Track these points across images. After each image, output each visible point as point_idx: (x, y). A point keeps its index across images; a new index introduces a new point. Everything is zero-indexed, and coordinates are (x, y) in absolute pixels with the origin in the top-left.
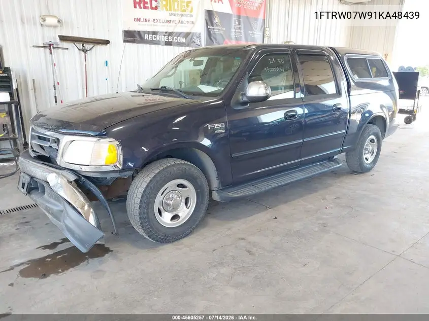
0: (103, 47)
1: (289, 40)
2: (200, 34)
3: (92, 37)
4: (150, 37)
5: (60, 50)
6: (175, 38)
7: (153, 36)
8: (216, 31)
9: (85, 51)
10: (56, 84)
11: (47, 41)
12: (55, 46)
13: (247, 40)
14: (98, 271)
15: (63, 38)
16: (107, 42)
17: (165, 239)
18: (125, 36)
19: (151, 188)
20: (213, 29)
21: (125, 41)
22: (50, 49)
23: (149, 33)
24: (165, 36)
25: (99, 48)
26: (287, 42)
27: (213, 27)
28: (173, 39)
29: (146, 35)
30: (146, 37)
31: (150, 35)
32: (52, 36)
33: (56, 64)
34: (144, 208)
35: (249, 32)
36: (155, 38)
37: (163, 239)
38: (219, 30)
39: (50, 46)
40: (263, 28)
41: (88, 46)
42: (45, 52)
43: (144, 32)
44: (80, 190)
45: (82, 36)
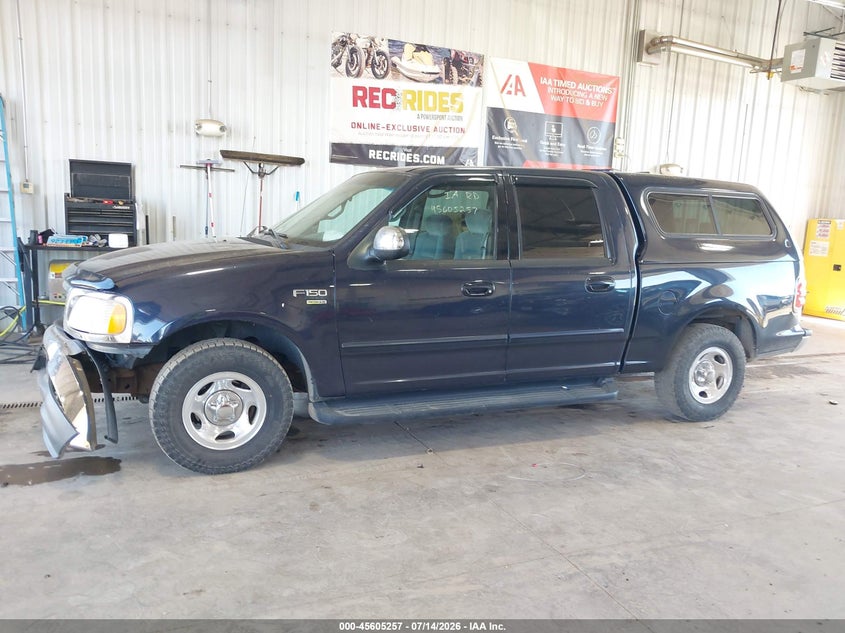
0: (294, 169)
1: (670, 162)
2: (476, 150)
3: (277, 152)
4: (378, 155)
5: (222, 173)
6: (425, 156)
7: (385, 153)
8: (509, 146)
9: (262, 174)
10: (209, 226)
11: (204, 158)
12: (214, 166)
13: (573, 162)
14: (76, 492)
15: (227, 155)
16: (299, 162)
17: (200, 467)
18: (334, 152)
19: (175, 379)
20: (504, 141)
21: (332, 160)
22: (207, 171)
23: (376, 147)
24: (406, 153)
25: (287, 170)
26: (667, 166)
27: (502, 139)
28: (421, 158)
29: (371, 151)
30: (372, 154)
31: (378, 152)
32: (211, 151)
33: (214, 195)
34: (163, 409)
35: (579, 146)
36: (387, 155)
37: (195, 465)
38: (514, 142)
39: (207, 167)
40: (611, 139)
41: (268, 168)
42: (199, 177)
43: (367, 146)
44: (80, 369)
45: (259, 150)
